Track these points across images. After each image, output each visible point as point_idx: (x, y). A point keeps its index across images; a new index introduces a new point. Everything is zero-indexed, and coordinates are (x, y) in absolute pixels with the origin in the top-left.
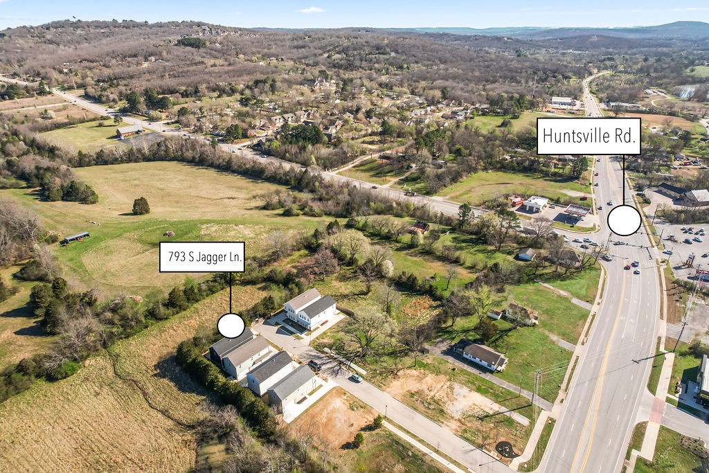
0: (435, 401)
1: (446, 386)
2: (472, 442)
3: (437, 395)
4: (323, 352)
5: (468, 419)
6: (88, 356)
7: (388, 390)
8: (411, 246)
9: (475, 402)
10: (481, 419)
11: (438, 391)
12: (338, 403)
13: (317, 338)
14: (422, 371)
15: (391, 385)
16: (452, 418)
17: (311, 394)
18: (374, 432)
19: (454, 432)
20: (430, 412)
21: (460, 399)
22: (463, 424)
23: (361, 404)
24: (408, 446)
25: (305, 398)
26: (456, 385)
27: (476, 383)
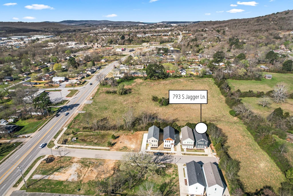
0: (87, 166)
1: (82, 176)
3: (87, 169)
9: (64, 174)
10: (61, 167)
11: (87, 171)
12: (133, 146)
14: (100, 180)
15: (114, 164)
16: (76, 162)
19: (75, 158)
20: (88, 161)
21: (73, 172)
22: (71, 162)
23: (122, 150)
26: (76, 179)
27: (62, 187)
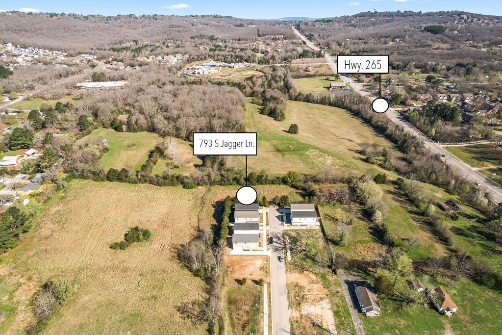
0: (303, 297)
1: (320, 296)
2: (292, 329)
3: (309, 296)
4: (284, 238)
5: (307, 319)
6: (202, 185)
7: (289, 275)
8: (423, 214)
9: (323, 315)
10: (314, 325)
11: (312, 295)
12: (259, 262)
13: (290, 230)
14: (319, 280)
15: (294, 274)
16: (300, 311)
17: (253, 250)
18: (255, 285)
19: (291, 317)
20: (293, 299)
21: (318, 307)
22: (301, 318)
23: (268, 271)
24: (261, 303)
25: (249, 250)
26: (327, 300)
27: (341, 308)
